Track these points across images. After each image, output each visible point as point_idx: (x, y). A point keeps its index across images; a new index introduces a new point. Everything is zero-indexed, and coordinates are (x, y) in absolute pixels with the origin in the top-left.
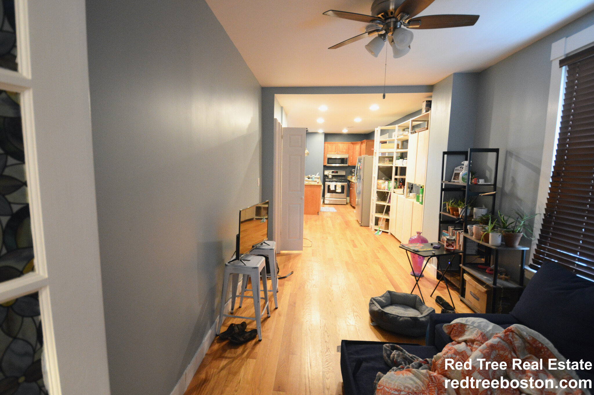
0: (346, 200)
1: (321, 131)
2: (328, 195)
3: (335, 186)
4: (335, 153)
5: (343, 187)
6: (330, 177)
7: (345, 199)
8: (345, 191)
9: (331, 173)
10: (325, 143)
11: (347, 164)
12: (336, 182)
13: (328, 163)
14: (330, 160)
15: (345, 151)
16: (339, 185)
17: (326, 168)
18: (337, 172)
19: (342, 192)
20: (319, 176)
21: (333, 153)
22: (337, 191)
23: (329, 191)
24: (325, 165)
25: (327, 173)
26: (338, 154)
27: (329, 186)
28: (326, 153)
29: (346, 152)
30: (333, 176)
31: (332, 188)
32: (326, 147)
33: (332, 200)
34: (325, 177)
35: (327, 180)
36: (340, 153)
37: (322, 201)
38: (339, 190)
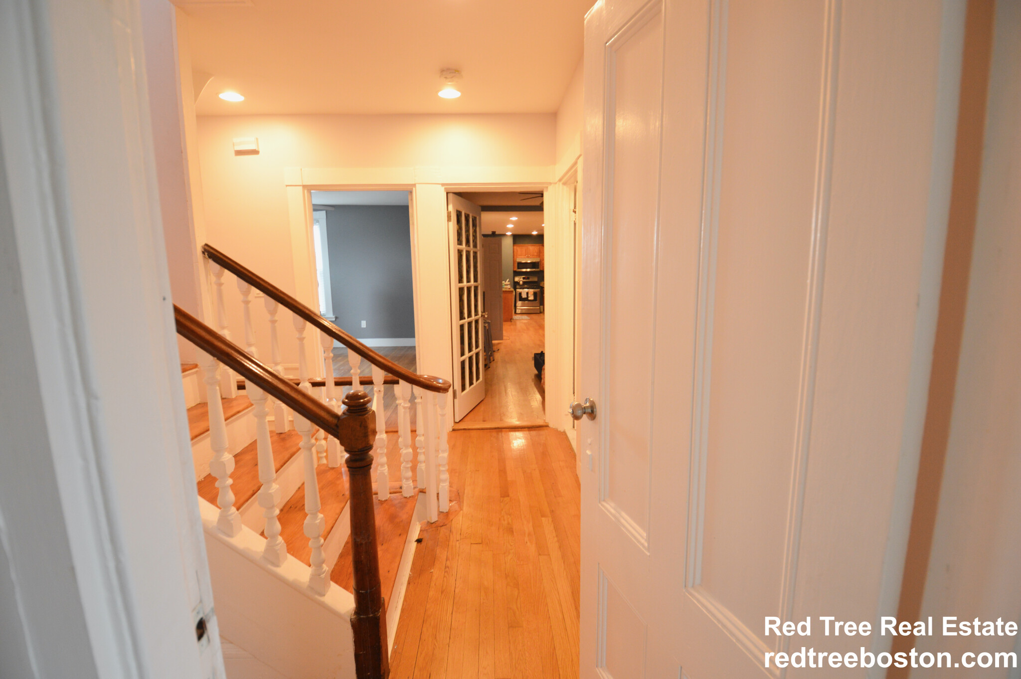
0: (540, 308)
1: (509, 233)
2: (519, 303)
3: (527, 293)
4: (525, 257)
5: (535, 294)
6: (521, 282)
7: (538, 308)
8: (538, 298)
9: (522, 279)
10: (514, 246)
11: (538, 268)
12: (528, 288)
13: (518, 268)
14: (521, 265)
15: (536, 254)
16: (531, 291)
17: (516, 274)
18: (528, 278)
19: (535, 299)
20: (509, 283)
21: (523, 257)
22: (529, 299)
23: (521, 299)
24: (515, 270)
25: (517, 279)
26: (528, 257)
27: (520, 294)
28: (515, 257)
29: (537, 255)
30: (524, 283)
31: (524, 296)
32: (515, 250)
33: (524, 309)
34: (515, 285)
35: (518, 287)
36: (531, 257)
37: (514, 311)
38: (531, 298)
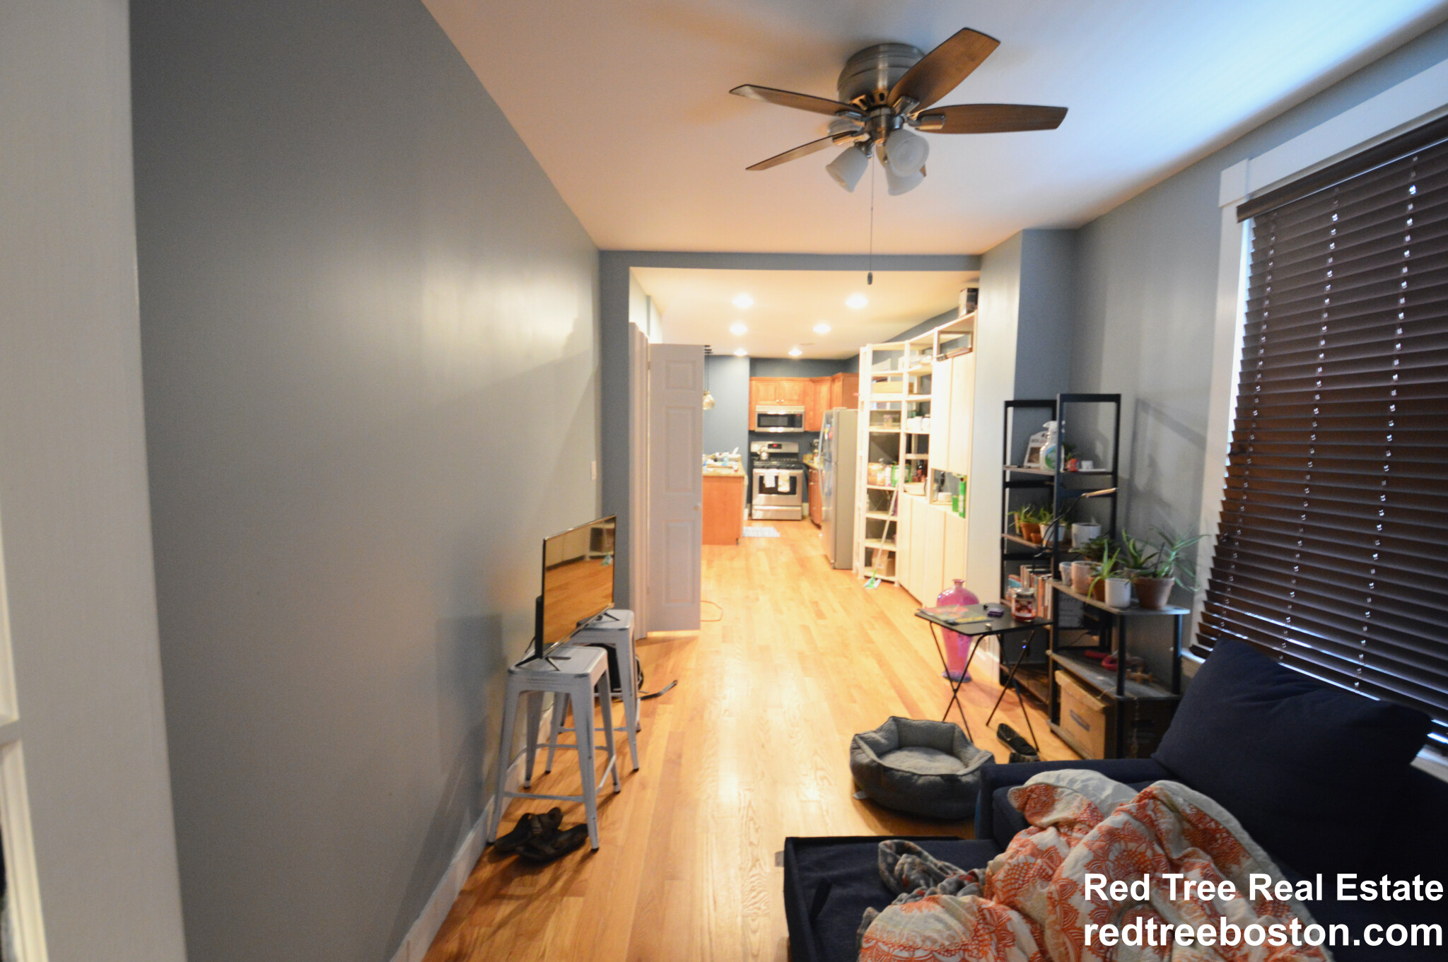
0: (802, 510)
1: (741, 352)
2: (759, 499)
3: (777, 478)
4: (774, 403)
5: (793, 480)
6: (764, 456)
7: (799, 508)
8: (799, 489)
9: (766, 448)
10: (751, 380)
11: (801, 427)
12: (778, 468)
13: (759, 425)
14: (763, 418)
15: (796, 397)
16: (785, 474)
17: (754, 436)
18: (779, 446)
19: (793, 491)
20: (739, 456)
21: (769, 402)
22: (780, 489)
23: (763, 489)
24: (752, 429)
25: (756, 447)
26: (780, 404)
27: (762, 478)
28: (753, 403)
29: (798, 401)
30: (771, 455)
31: (769, 483)
32: (754, 389)
33: (768, 510)
34: (753, 457)
35: (756, 463)
36: (785, 403)
37: (746, 512)
38: (784, 487)
